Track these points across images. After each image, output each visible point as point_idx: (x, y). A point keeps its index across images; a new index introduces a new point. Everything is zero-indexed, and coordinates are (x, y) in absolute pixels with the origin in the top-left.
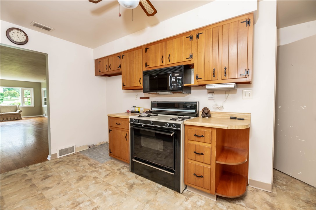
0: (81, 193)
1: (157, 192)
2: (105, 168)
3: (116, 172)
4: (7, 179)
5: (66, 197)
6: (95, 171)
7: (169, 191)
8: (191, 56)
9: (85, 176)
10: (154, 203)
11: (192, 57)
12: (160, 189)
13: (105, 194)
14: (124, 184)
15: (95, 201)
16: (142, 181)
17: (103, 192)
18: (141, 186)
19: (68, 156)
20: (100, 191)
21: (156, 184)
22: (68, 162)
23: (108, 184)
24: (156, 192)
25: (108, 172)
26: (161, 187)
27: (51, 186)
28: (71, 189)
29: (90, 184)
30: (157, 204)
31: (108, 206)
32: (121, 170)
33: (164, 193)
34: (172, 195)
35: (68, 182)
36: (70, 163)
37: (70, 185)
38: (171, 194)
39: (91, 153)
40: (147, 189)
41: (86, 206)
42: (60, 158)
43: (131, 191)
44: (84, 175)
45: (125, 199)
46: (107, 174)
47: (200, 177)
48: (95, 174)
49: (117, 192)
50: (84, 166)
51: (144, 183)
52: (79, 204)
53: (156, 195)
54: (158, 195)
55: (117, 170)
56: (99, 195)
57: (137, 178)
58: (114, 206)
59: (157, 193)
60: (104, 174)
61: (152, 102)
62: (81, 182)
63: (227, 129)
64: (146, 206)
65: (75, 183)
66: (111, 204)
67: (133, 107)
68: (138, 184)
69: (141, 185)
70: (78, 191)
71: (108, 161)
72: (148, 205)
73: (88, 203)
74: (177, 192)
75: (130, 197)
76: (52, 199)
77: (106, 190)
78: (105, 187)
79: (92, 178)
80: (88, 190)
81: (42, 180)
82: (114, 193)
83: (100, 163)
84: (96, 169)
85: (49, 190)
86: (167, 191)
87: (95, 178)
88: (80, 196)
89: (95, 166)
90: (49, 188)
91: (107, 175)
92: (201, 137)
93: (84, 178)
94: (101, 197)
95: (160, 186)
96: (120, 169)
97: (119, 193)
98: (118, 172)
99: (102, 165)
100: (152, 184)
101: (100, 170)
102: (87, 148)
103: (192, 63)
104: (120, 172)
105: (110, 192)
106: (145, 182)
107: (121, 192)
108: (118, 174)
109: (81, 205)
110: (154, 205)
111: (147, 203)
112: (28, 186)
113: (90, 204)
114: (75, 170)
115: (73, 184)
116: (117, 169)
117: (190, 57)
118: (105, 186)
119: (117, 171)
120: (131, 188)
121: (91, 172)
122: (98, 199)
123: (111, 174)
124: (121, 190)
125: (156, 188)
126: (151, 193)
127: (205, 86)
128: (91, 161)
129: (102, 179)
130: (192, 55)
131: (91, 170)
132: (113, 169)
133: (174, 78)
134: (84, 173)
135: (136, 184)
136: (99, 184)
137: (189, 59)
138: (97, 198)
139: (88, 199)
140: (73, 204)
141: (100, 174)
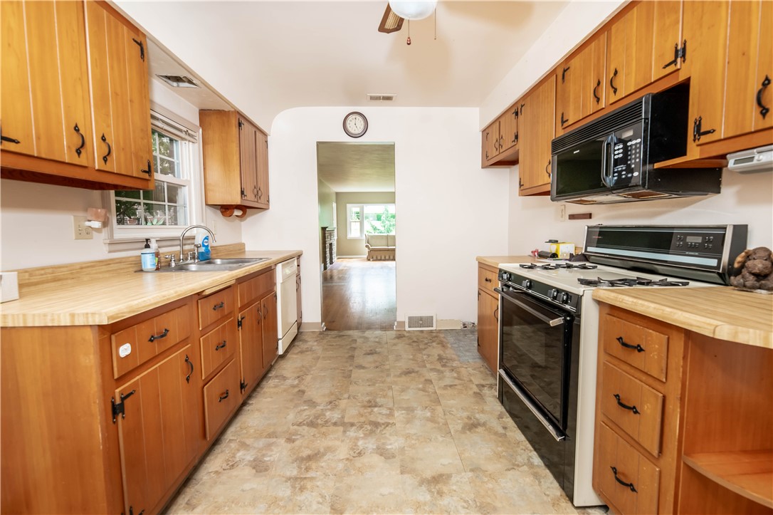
0: (390, 393)
1: (515, 467)
2: (458, 373)
3: (471, 389)
4: (337, 339)
5: (369, 389)
6: (438, 371)
7: (551, 483)
8: (681, 53)
9: (417, 372)
10: (486, 479)
11: (684, 56)
12: (531, 465)
13: (419, 412)
14: (465, 414)
15: (396, 414)
16: (505, 428)
17: (419, 408)
18: (492, 436)
19: (422, 331)
20: (415, 405)
21: (531, 451)
22: (414, 342)
23: (438, 401)
24: (514, 465)
25: (457, 382)
26: (536, 464)
27: (367, 366)
28: (383, 382)
29: (412, 387)
30: (490, 486)
31: (407, 432)
32: (486, 388)
33: (529, 479)
34: (548, 495)
35: (388, 370)
36: (415, 344)
37: (388, 375)
38: (547, 493)
39: (461, 338)
40: (500, 449)
41: (380, 413)
42: (409, 332)
43: (465, 433)
44: (417, 369)
45: (441, 439)
46: (452, 384)
47: (627, 485)
48: (433, 376)
49: (440, 420)
50: (429, 356)
51: (505, 434)
52: (375, 406)
53: (509, 470)
54: (512, 472)
55: (477, 385)
56: (410, 410)
57: (500, 417)
58: (414, 437)
59: (513, 468)
60: (448, 381)
61: (588, 227)
62: (404, 379)
63: (711, 335)
64: (463, 474)
65: (395, 376)
66: (412, 431)
67: (550, 241)
68: (490, 430)
69: (496, 433)
70: (390, 388)
71: (475, 362)
72: (470, 474)
73: (385, 411)
74: (565, 497)
75: (452, 440)
76: (355, 383)
77: (426, 407)
78: (428, 403)
79: (423, 379)
80: (402, 394)
81: (365, 354)
82: (432, 420)
83: (459, 361)
84: (442, 369)
85: (362, 371)
86: (542, 480)
87: (429, 381)
88: (385, 396)
89: (446, 362)
90: (363, 368)
91: (451, 386)
92: (636, 351)
93: (413, 375)
94: (408, 414)
95: (537, 460)
96: (483, 386)
97: (441, 424)
98: (476, 390)
99: (459, 365)
100: (521, 447)
101: (447, 374)
102: (460, 327)
103: (682, 77)
104: (478, 391)
105: (429, 414)
106: (509, 434)
107: (446, 424)
108: (471, 392)
109: (376, 409)
110: (483, 482)
111: (472, 470)
112: (347, 355)
113: (386, 415)
114: (411, 357)
115: (392, 375)
116: (477, 383)
117: (676, 56)
118: (431, 401)
119: (474, 387)
120: (470, 429)
121: (431, 369)
122: (402, 414)
123: (459, 387)
124: (449, 421)
125: (523, 459)
126: (501, 460)
127: (726, 158)
128: (447, 352)
129: (436, 388)
130: (684, 49)
131: (433, 367)
132: (471, 381)
133: (621, 146)
134: (419, 367)
135: (487, 427)
136: (424, 393)
137: (672, 68)
138: (403, 412)
139: (391, 405)
140: (370, 401)
141: (440, 379)
